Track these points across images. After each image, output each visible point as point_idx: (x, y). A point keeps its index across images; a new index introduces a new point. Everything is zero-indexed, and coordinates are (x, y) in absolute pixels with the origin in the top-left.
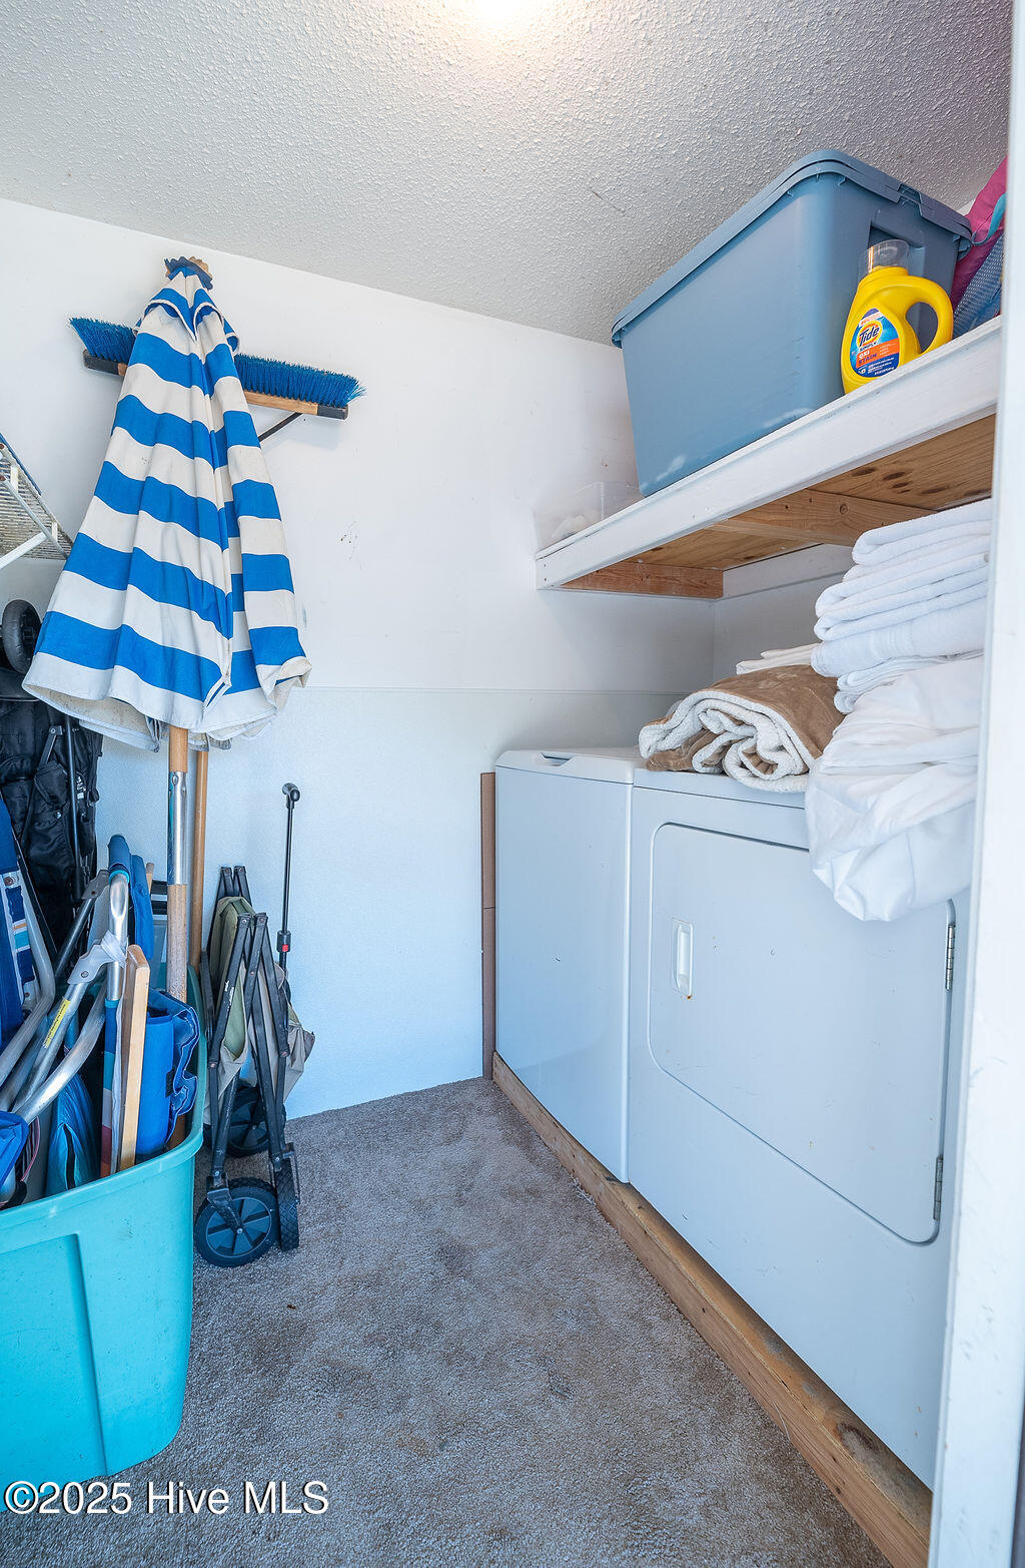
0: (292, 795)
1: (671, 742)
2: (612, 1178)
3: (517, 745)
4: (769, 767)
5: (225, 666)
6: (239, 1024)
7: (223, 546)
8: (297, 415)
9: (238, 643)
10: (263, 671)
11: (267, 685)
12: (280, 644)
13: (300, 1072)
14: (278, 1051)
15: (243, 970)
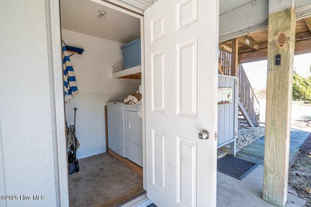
0: (76, 109)
1: (128, 101)
2: (123, 158)
3: (110, 101)
4: (135, 104)
5: (67, 92)
6: (70, 140)
7: (66, 75)
8: (74, 54)
9: (69, 88)
10: (72, 92)
11: (73, 95)
12: (75, 89)
13: (78, 147)
14: (76, 144)
15: (70, 133)
